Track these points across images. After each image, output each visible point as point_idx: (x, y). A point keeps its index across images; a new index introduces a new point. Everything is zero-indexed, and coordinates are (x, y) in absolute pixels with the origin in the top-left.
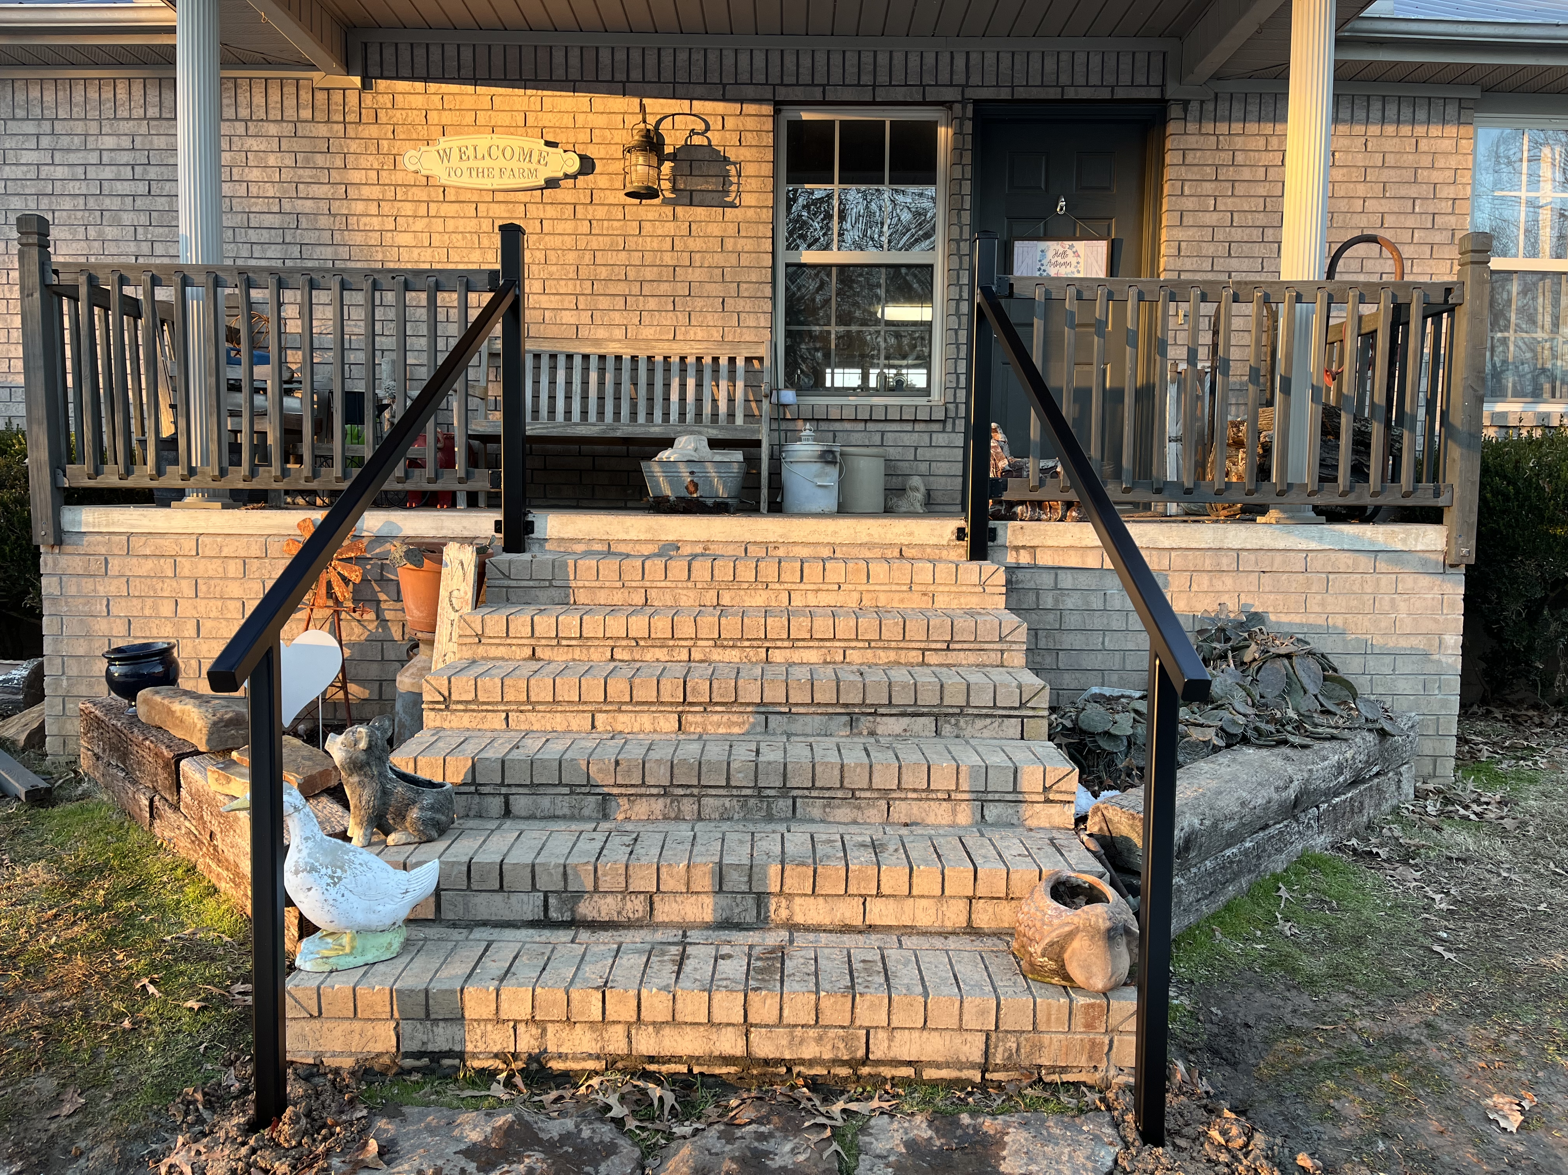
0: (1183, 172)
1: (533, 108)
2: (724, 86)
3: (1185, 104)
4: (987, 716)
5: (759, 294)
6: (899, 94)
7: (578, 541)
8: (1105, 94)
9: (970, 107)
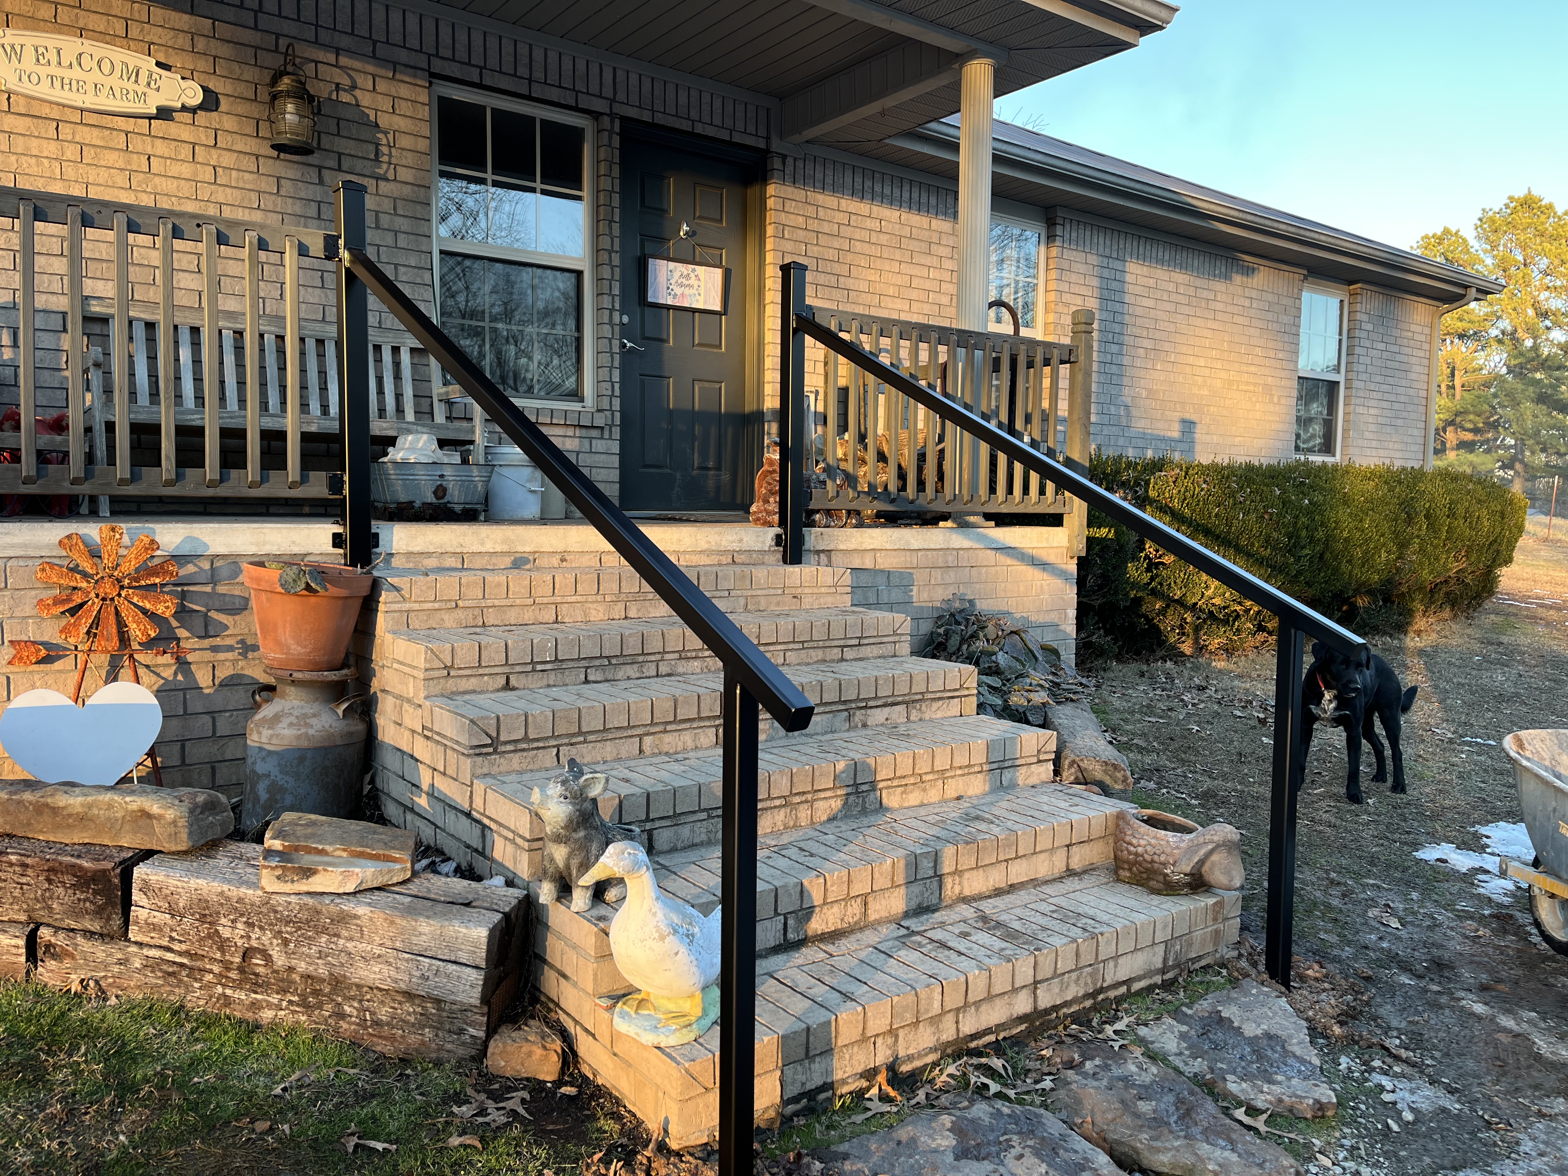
0: (783, 218)
1: (136, 16)
2: (375, 43)
3: (784, 157)
4: (940, 699)
5: (418, 280)
6: (554, 94)
7: (429, 554)
8: (724, 135)
9: (617, 123)
